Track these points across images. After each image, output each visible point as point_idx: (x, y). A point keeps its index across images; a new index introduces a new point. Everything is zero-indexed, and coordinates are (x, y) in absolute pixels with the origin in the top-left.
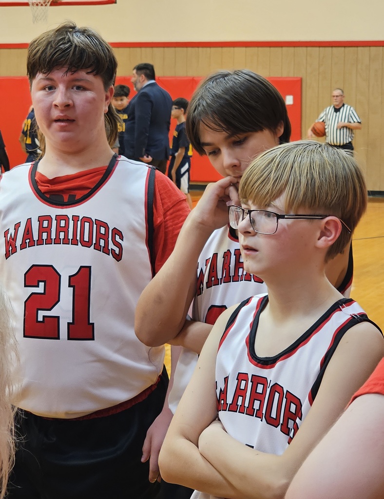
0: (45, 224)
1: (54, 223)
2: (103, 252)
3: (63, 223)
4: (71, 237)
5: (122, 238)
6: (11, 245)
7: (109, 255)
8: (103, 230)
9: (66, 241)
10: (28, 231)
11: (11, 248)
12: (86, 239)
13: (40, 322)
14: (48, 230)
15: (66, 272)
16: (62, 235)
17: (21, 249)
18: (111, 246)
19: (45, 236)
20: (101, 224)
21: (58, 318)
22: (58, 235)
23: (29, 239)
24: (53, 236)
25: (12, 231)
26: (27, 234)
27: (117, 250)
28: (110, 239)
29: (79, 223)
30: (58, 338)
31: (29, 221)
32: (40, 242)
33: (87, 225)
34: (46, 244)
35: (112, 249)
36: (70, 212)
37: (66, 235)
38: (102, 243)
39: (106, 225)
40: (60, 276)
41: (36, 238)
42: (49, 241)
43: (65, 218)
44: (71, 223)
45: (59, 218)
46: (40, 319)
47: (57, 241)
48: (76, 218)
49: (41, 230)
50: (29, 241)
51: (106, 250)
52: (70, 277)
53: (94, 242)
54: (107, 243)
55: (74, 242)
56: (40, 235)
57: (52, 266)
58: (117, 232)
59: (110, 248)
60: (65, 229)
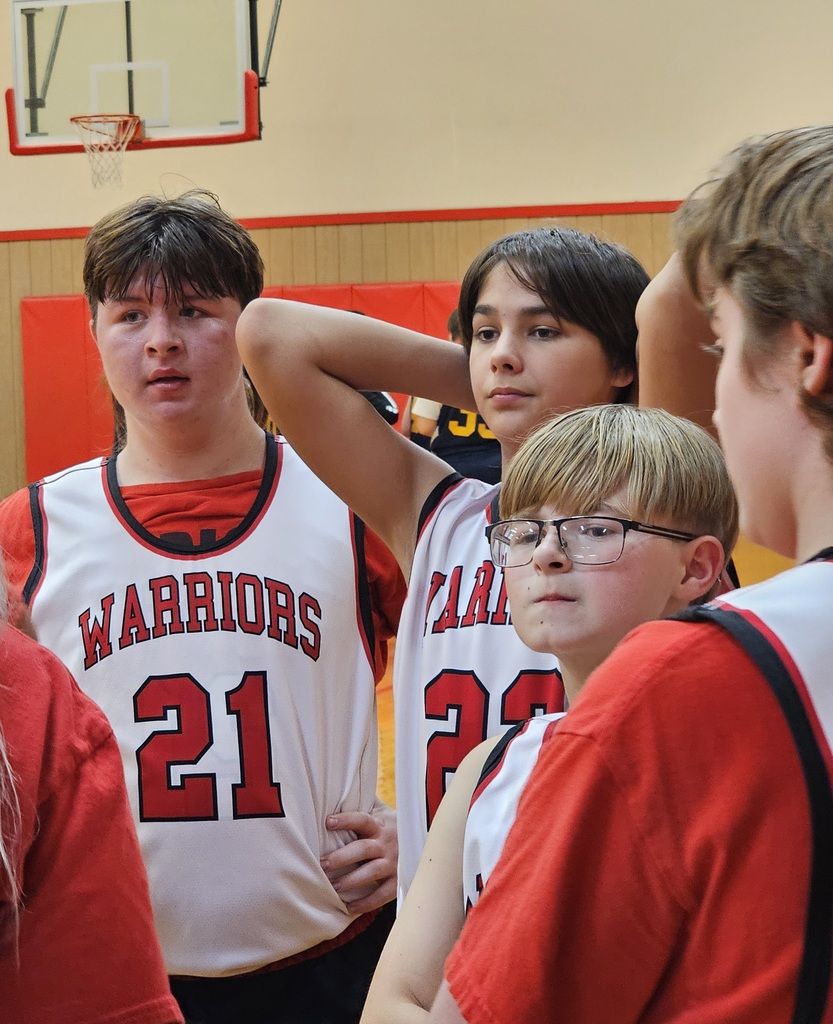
0: (166, 593)
1: (183, 590)
2: (285, 642)
3: (200, 590)
4: (219, 615)
5: (318, 614)
6: (97, 641)
7: (297, 648)
8: (282, 600)
9: (211, 625)
10: (133, 611)
11: (98, 648)
12: (251, 617)
13: (176, 787)
14: (173, 605)
15: (218, 685)
16: (202, 614)
17: (121, 648)
18: (301, 630)
19: (167, 617)
20: (276, 587)
21: (213, 776)
22: (193, 612)
23: (137, 626)
24: (185, 617)
25: (97, 613)
26: (132, 618)
27: (311, 637)
28: (297, 616)
29: (233, 586)
30: (215, 817)
31: (132, 590)
32: (160, 631)
33: (249, 589)
34: (171, 633)
35: (301, 636)
36: (211, 565)
37: (210, 612)
38: (283, 624)
39: (286, 589)
40: (207, 695)
41: (150, 623)
42: (177, 628)
43: (203, 578)
44: (217, 587)
45: (191, 579)
46: (176, 781)
47: (194, 626)
48: (224, 577)
49: (159, 606)
50: (136, 630)
51: (291, 639)
52: (228, 694)
53: (268, 622)
54: (291, 625)
55: (228, 625)
56: (158, 617)
57: (188, 675)
58: (308, 601)
59: (298, 635)
60: (207, 601)
